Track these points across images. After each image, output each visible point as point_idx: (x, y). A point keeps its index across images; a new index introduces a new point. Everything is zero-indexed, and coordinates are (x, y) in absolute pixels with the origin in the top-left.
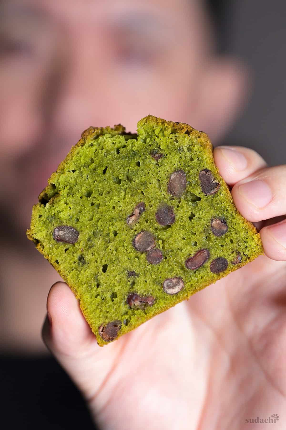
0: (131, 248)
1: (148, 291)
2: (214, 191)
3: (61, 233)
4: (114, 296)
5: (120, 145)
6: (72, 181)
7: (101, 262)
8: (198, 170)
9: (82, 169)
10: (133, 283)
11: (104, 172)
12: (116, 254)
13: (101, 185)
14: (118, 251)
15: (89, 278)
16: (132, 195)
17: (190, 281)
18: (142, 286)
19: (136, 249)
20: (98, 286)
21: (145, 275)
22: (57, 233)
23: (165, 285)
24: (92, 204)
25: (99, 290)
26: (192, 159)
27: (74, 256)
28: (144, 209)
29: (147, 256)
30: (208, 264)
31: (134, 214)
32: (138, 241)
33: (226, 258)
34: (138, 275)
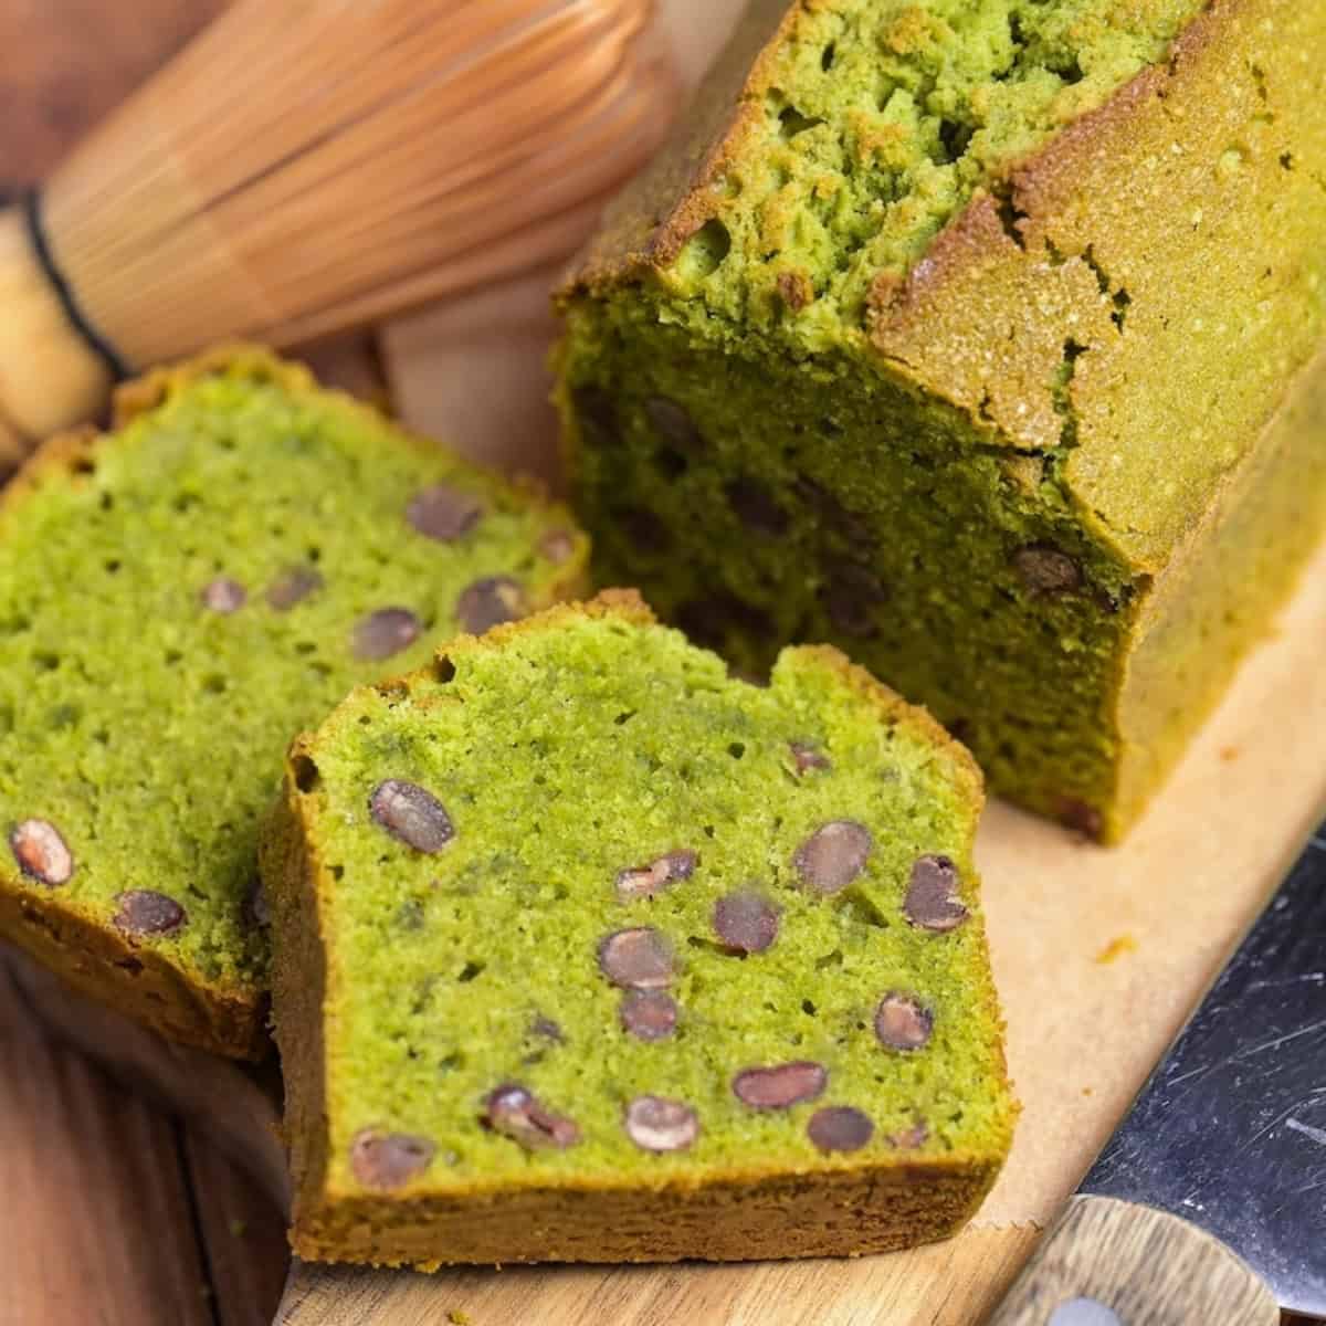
0: (588, 956)
1: (570, 1103)
2: (941, 924)
3: (400, 803)
4: (453, 1061)
5: (704, 677)
6: (515, 687)
7: (469, 949)
8: (917, 848)
9: (562, 672)
10: (537, 1058)
11: (622, 719)
12: (529, 949)
13: (593, 744)
14: (540, 945)
15: (403, 975)
16: (675, 819)
17: (722, 1133)
18: (560, 1076)
19: (602, 964)
20: (418, 1008)
21: (588, 1052)
22: (387, 793)
23: (635, 1108)
24: (540, 780)
25: (418, 1022)
26: (912, 814)
27: (397, 888)
28: (688, 874)
29: (624, 999)
30: (806, 1111)
31: (650, 870)
32: (621, 947)
33: (875, 1116)
34: (564, 1041)
